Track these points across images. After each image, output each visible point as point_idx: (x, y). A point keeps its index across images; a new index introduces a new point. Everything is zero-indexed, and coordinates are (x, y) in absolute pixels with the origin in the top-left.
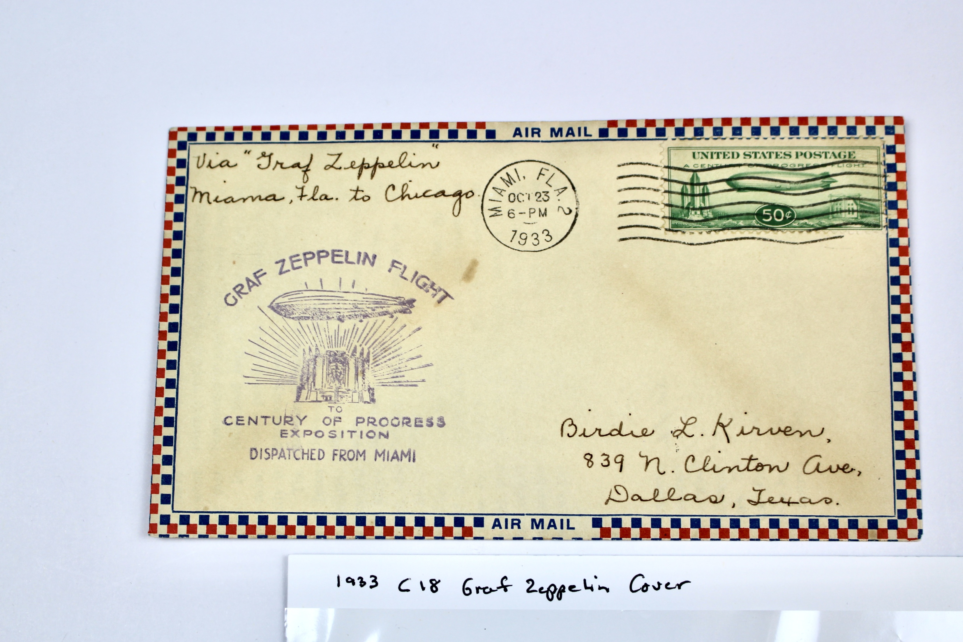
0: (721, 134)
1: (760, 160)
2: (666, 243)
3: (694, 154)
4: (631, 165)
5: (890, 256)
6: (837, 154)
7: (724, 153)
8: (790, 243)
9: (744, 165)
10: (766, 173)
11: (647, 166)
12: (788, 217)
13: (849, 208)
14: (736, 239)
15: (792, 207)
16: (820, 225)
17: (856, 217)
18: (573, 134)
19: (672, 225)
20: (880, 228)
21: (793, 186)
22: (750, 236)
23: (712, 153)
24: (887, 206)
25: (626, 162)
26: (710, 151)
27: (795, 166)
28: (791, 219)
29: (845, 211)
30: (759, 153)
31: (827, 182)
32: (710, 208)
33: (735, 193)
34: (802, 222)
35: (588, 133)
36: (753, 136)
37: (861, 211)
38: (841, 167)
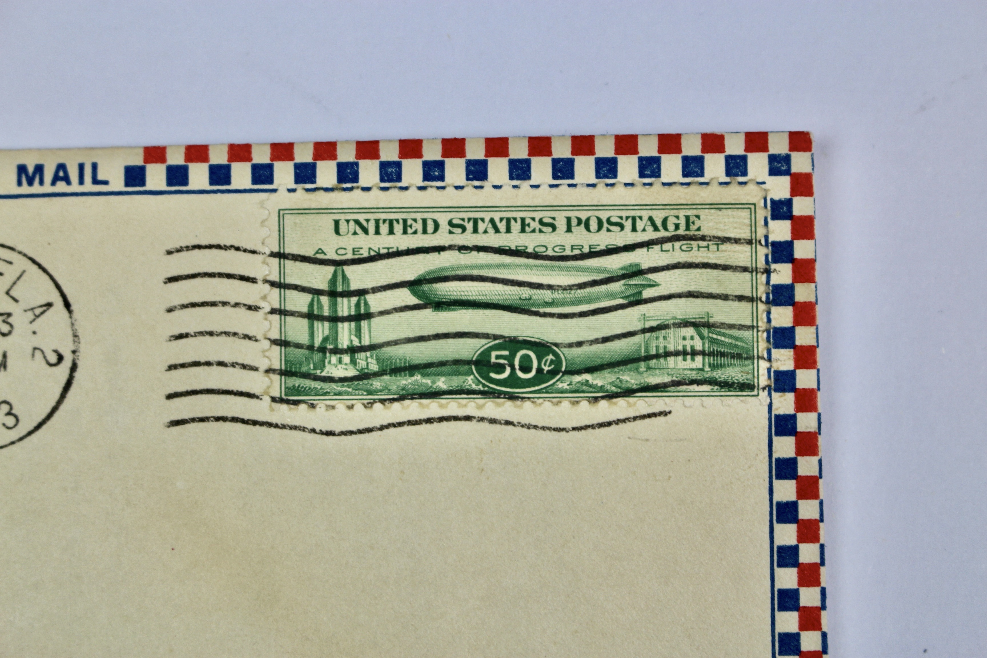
0: (399, 179)
1: (484, 236)
2: (272, 430)
3: (337, 223)
4: (196, 251)
5: (775, 456)
6: (659, 223)
7: (405, 221)
8: (549, 429)
9: (450, 248)
10: (499, 266)
11: (233, 251)
12: (546, 368)
13: (684, 346)
14: (429, 421)
15: (556, 345)
16: (620, 387)
17: (700, 366)
18: (67, 180)
19: (286, 388)
20: (755, 392)
21: (558, 295)
22: (461, 413)
23: (377, 222)
24: (772, 340)
25: (184, 245)
26: (372, 217)
27: (564, 249)
28: (553, 373)
29: (676, 354)
30: (483, 220)
31: (635, 285)
32: (372, 347)
33: (428, 312)
34: (577, 379)
35: (100, 177)
36: (470, 182)
37: (711, 354)
38: (668, 251)
